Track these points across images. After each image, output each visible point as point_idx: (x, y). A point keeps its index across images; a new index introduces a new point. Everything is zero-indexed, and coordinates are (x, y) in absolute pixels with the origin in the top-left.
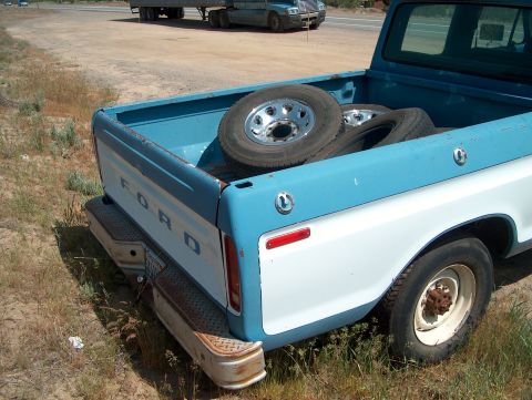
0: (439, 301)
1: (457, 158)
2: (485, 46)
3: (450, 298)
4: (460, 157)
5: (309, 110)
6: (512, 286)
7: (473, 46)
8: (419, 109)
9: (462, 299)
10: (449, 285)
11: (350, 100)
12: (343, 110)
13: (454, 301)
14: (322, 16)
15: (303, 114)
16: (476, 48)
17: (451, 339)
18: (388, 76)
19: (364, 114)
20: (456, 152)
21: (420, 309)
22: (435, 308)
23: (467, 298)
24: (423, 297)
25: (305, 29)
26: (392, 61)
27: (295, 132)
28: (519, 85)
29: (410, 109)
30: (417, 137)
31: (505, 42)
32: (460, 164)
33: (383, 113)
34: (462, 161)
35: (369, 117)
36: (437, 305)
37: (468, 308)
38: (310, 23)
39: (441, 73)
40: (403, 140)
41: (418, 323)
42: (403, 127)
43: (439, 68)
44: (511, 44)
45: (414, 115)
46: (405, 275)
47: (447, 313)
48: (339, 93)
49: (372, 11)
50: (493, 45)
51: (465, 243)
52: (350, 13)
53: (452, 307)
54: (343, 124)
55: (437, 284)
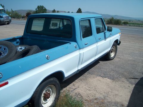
0: (47, 95)
1: (47, 58)
2: (53, 28)
3: (50, 94)
4: (48, 57)
5: (6, 48)
6: (66, 88)
7: (50, 28)
8: (36, 46)
9: (53, 94)
10: (49, 91)
11: (19, 44)
12: (16, 47)
13: (51, 94)
14: (10, 21)
15: (5, 49)
16: (51, 29)
17: (51, 105)
18: (28, 37)
19: (22, 48)
20: (47, 56)
21: (42, 98)
22: (46, 97)
23: (54, 93)
24: (43, 95)
25: (6, 25)
26: (29, 33)
27: (3, 54)
28: (61, 38)
29: (34, 46)
30: (36, 53)
31: (58, 27)
32: (48, 59)
33: (28, 47)
34: (48, 58)
35: (24, 48)
36: (47, 96)
37: (55, 96)
38: (7, 23)
39: (42, 36)
40: (32, 54)
41: (42, 102)
42: (32, 51)
43: (41, 34)
44: (59, 27)
45: (35, 47)
46: (37, 90)
47: (49, 98)
48: (15, 42)
49: (24, 19)
50: (55, 28)
51: (52, 79)
52: (18, 20)
53: (51, 97)
54: (16, 51)
55: (46, 91)
